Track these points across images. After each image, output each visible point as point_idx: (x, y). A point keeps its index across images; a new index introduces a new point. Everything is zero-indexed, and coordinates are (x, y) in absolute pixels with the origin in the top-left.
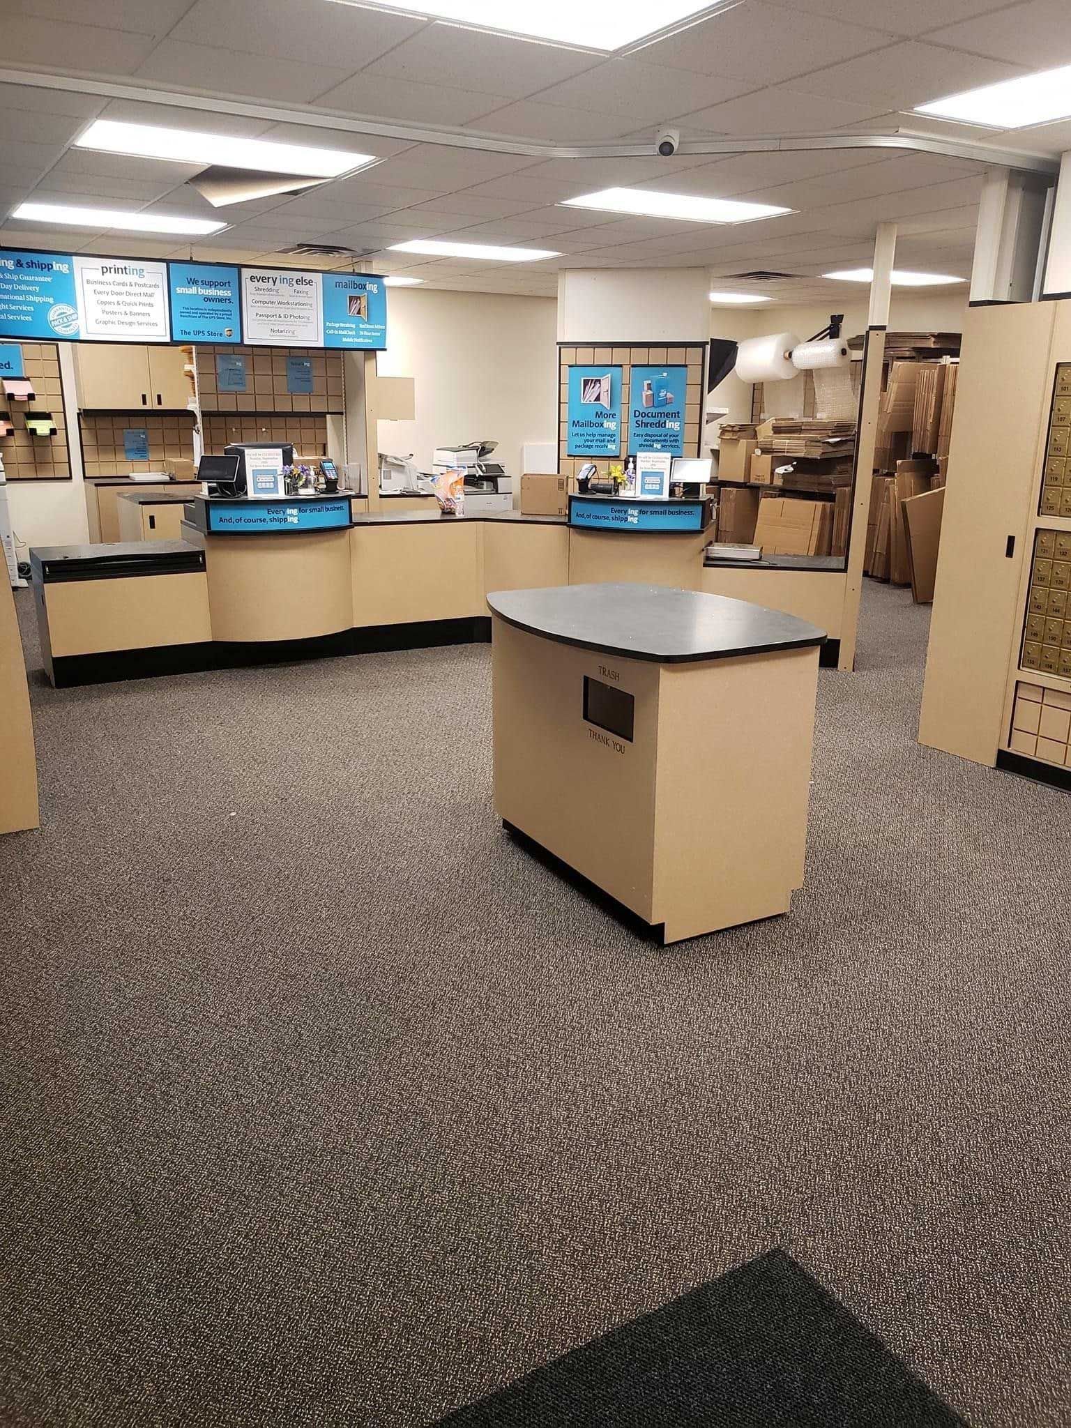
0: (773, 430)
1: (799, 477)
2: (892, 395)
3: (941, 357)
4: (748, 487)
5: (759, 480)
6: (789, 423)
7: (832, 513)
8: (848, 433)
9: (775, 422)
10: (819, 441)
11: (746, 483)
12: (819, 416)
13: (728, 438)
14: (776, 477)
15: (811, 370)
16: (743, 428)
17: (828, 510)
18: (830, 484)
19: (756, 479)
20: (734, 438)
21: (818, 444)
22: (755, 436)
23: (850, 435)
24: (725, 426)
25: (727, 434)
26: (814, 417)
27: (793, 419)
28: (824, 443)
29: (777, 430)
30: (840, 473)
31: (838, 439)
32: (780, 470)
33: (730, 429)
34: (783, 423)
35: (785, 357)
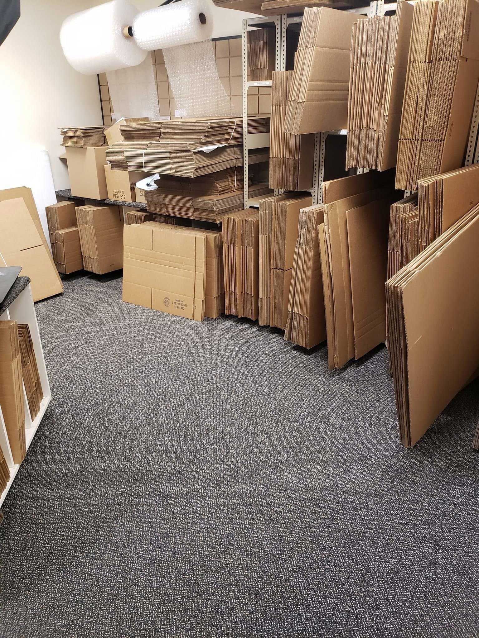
0: (122, 135)
1: (166, 199)
2: (306, 69)
3: (368, 5)
4: (107, 205)
5: (118, 197)
6: (141, 125)
7: (220, 249)
8: (226, 136)
9: (125, 123)
10: (188, 151)
11: (104, 200)
12: (178, 113)
13: (73, 145)
14: (138, 193)
15: (160, 51)
16: (88, 132)
17: (213, 245)
18: (212, 211)
19: (114, 195)
20: (79, 145)
21: (188, 155)
22: (105, 142)
23: (228, 139)
24: (65, 130)
25: (70, 140)
26: (171, 115)
27: (147, 119)
28: (195, 153)
29: (128, 135)
30: (221, 192)
31: (215, 147)
32: (142, 185)
33: (72, 134)
34: (134, 126)
35: (123, 34)
